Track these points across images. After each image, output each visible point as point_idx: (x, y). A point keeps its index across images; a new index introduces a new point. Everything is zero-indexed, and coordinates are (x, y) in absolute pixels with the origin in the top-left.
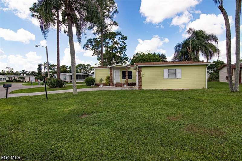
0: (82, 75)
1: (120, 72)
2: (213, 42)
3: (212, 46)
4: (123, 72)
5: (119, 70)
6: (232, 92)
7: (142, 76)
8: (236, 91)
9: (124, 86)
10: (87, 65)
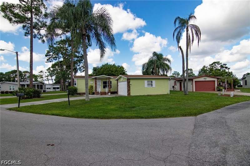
0: (36, 84)
1: (101, 82)
2: (167, 62)
3: (167, 65)
4: (104, 82)
5: (100, 80)
6: (185, 95)
7: (130, 85)
8: (187, 94)
9: (108, 94)
10: (24, 72)
